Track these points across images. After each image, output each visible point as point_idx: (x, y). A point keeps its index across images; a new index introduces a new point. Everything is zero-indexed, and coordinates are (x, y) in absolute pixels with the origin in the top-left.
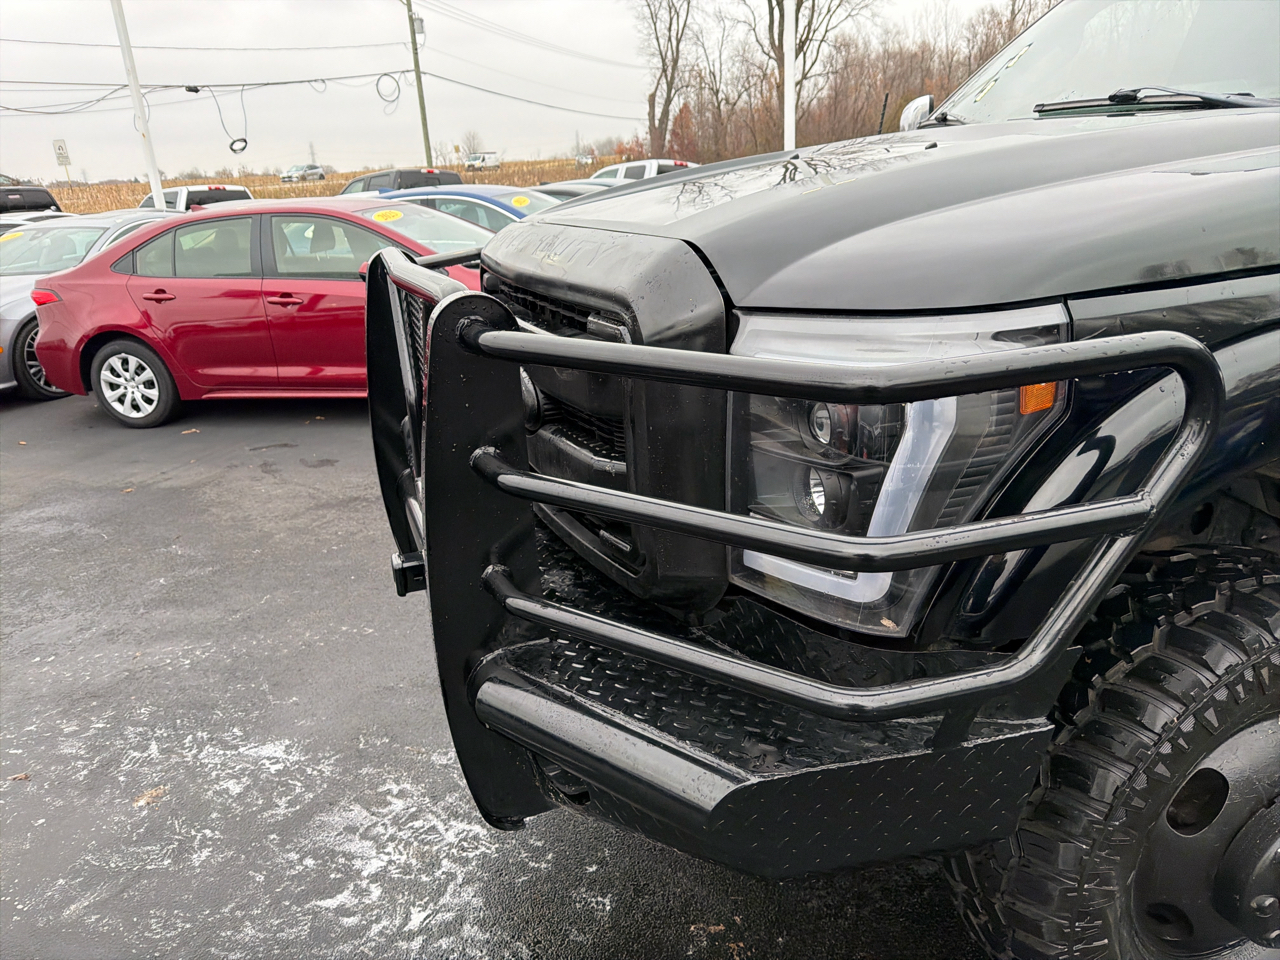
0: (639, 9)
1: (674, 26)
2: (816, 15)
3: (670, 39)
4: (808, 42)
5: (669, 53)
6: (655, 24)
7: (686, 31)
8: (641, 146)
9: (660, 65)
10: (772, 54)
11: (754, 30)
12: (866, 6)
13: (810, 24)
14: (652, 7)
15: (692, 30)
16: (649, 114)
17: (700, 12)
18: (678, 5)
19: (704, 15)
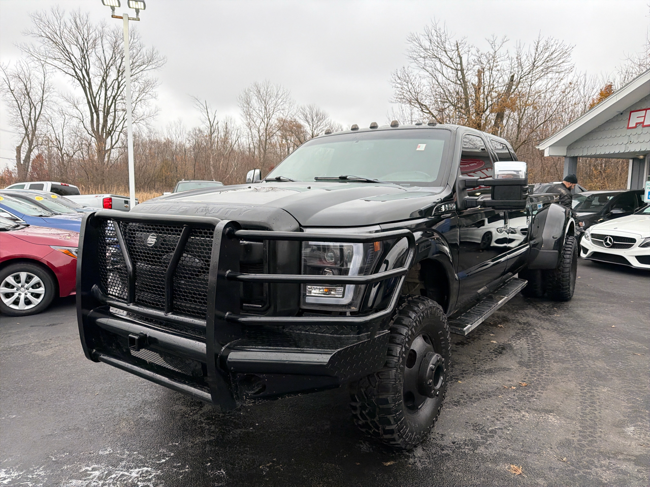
0: (10, 102)
1: (33, 113)
2: (116, 120)
3: (30, 119)
4: (113, 132)
5: (30, 127)
6: (21, 111)
7: (41, 117)
8: (11, 173)
9: (24, 132)
10: (93, 135)
11: (83, 122)
12: (143, 119)
13: (113, 123)
14: (19, 102)
15: (44, 117)
16: (16, 157)
17: (49, 109)
18: (35, 104)
19: (52, 111)
